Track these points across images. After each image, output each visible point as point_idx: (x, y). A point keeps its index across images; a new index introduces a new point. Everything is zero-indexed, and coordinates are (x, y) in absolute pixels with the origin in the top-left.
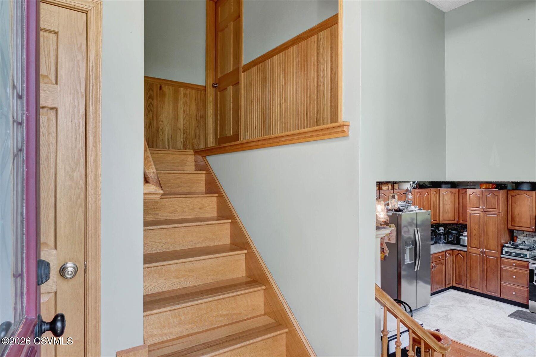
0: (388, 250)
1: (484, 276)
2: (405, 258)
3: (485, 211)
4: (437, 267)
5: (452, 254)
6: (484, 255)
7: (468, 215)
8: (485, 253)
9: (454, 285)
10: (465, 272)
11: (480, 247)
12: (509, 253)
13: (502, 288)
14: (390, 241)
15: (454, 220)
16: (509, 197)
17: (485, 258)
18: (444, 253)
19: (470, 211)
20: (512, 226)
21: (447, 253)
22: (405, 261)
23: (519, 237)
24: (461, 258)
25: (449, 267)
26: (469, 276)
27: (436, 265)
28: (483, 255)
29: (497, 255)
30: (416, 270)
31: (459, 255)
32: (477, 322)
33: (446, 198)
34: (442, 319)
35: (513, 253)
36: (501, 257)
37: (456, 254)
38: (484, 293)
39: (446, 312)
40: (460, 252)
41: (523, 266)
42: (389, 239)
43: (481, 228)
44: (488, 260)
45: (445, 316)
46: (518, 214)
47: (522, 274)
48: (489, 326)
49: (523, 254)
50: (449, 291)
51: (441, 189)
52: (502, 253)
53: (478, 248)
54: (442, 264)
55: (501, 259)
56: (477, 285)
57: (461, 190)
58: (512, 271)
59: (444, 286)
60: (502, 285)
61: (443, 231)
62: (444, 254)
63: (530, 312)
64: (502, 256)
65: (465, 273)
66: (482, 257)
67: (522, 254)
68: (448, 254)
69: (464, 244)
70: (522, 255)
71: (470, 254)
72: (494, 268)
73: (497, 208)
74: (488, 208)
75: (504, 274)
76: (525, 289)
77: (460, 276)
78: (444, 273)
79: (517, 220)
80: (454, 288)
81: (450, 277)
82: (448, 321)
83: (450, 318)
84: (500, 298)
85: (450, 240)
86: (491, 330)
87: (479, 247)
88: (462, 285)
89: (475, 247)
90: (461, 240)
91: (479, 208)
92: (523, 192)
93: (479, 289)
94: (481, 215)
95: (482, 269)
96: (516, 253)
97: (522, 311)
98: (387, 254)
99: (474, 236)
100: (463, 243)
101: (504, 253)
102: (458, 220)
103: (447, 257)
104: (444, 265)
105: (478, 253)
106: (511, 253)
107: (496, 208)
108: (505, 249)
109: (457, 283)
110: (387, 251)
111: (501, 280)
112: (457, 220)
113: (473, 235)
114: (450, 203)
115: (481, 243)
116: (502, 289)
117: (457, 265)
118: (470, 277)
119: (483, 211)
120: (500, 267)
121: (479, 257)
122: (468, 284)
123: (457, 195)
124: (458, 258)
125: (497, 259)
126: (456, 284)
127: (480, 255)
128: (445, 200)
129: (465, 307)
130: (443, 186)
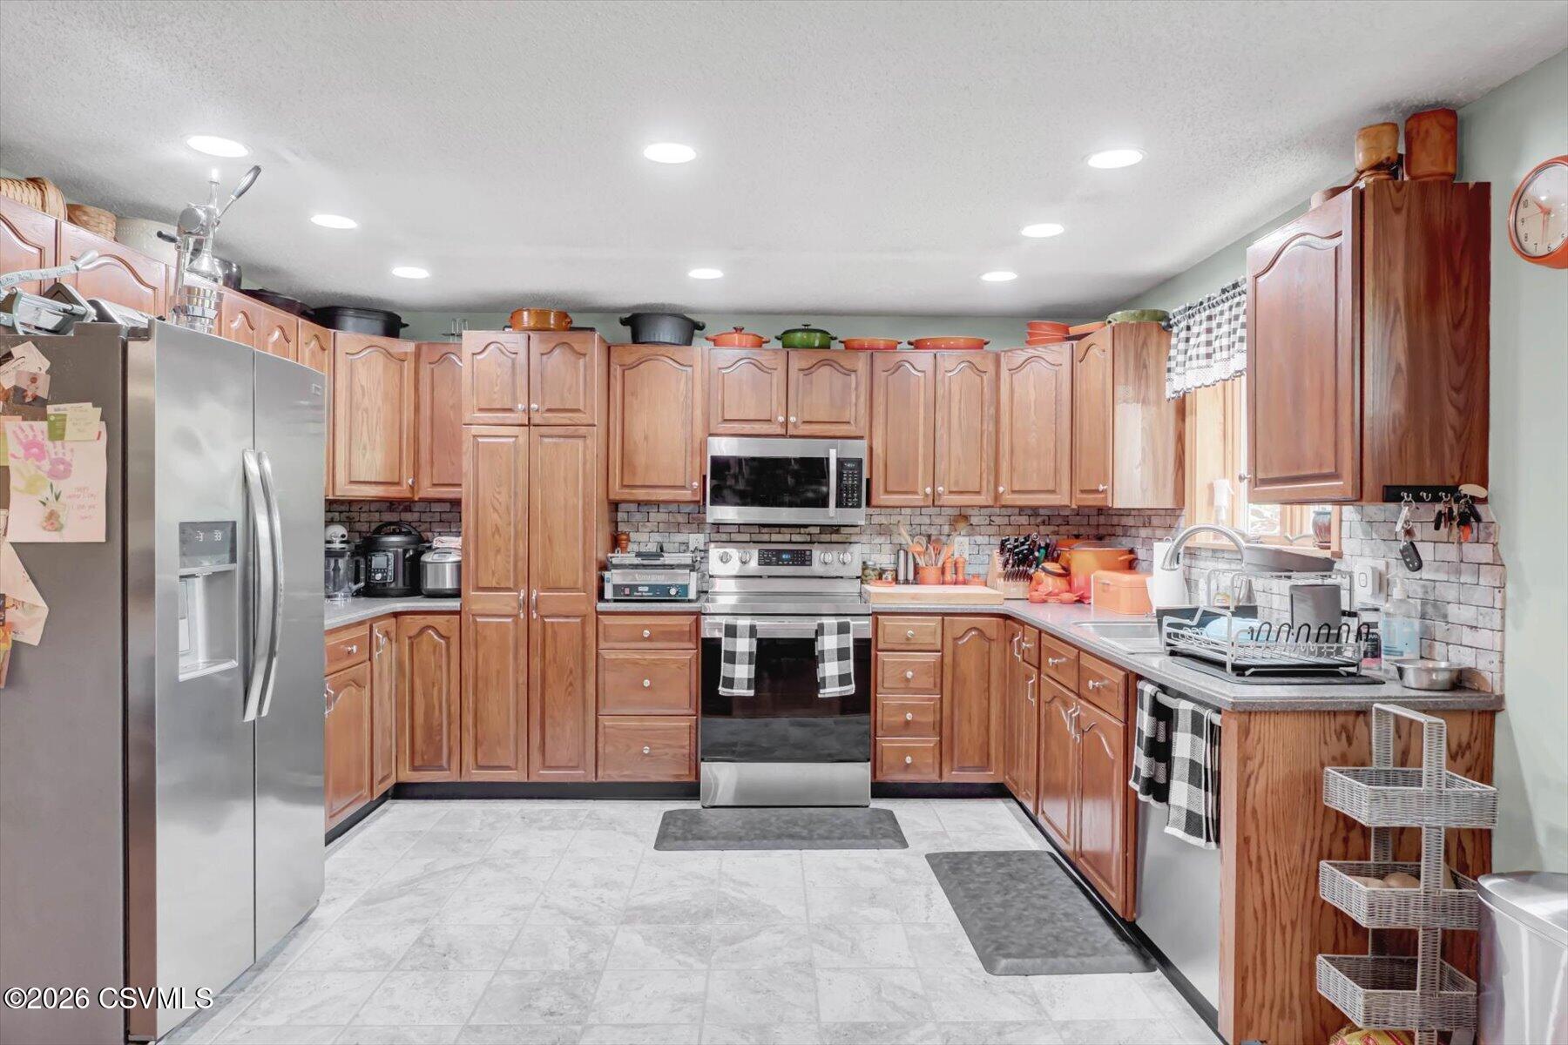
0: (44, 605)
1: (531, 709)
2: (183, 645)
3: (537, 422)
4: (337, 702)
5: (393, 635)
6: (535, 616)
7: (467, 445)
8: (537, 607)
9: (408, 776)
10: (455, 708)
11: (516, 585)
12: (627, 591)
13: (601, 739)
14: (59, 529)
15: (398, 484)
16: (616, 370)
17: (536, 627)
18: (364, 631)
19: (475, 430)
20: (623, 486)
21: (376, 631)
22: (183, 662)
23: (633, 536)
24: (436, 646)
25: (386, 696)
26: (469, 719)
27: (338, 690)
28: (528, 614)
29: (583, 608)
30: (251, 714)
31: (425, 637)
32: (570, 922)
33: (363, 377)
34: (414, 968)
35: (640, 589)
36: (598, 613)
37: (413, 632)
38: (534, 779)
39: (412, 921)
40: (430, 620)
41: (677, 635)
42: (52, 520)
43: (523, 498)
44: (549, 631)
45: (420, 941)
46: (646, 438)
47: (674, 666)
48: (629, 920)
49: (675, 586)
50: (385, 811)
51: (340, 334)
52: (601, 597)
53: (508, 589)
54: (359, 685)
55: (597, 618)
56: (505, 755)
57: (424, 349)
58: (635, 663)
59: (366, 792)
60: (600, 729)
61: (342, 542)
62: (366, 635)
63: (703, 807)
64: (602, 606)
65: (452, 708)
66: (523, 625)
67: (671, 586)
68: (384, 637)
69: (440, 586)
70: (673, 591)
71: (475, 622)
72: (571, 665)
73: (585, 406)
74: (549, 410)
75: (609, 678)
76: (685, 723)
77: (432, 732)
78: (366, 726)
79: (641, 460)
80: (401, 791)
81: (389, 744)
82: (446, 968)
83: (450, 945)
84: (594, 783)
85: (378, 577)
86: (647, 939)
87: (512, 586)
88: (446, 770)
89: (494, 585)
90: (429, 566)
91: (510, 410)
92: (662, 349)
93: (511, 769)
94: (523, 440)
95: (523, 679)
96: (652, 587)
97: (684, 811)
98: (32, 635)
99: (493, 536)
100: (436, 580)
101: (609, 594)
102: (413, 483)
103: (378, 650)
104: (368, 687)
105: (508, 610)
106: (634, 588)
107: (581, 408)
108: (614, 577)
109: (418, 763)
110: (34, 607)
111: (600, 705)
112: (410, 481)
113: (489, 533)
114: (380, 402)
115: (522, 565)
116: (600, 745)
117: (418, 682)
118: (475, 726)
119: (529, 425)
120: (595, 651)
121: (511, 627)
122: (468, 757)
123: (408, 366)
124: (424, 645)
125: (583, 624)
126: (414, 768)
127: (516, 616)
128: (358, 389)
129: (484, 862)
130: (349, 321)
